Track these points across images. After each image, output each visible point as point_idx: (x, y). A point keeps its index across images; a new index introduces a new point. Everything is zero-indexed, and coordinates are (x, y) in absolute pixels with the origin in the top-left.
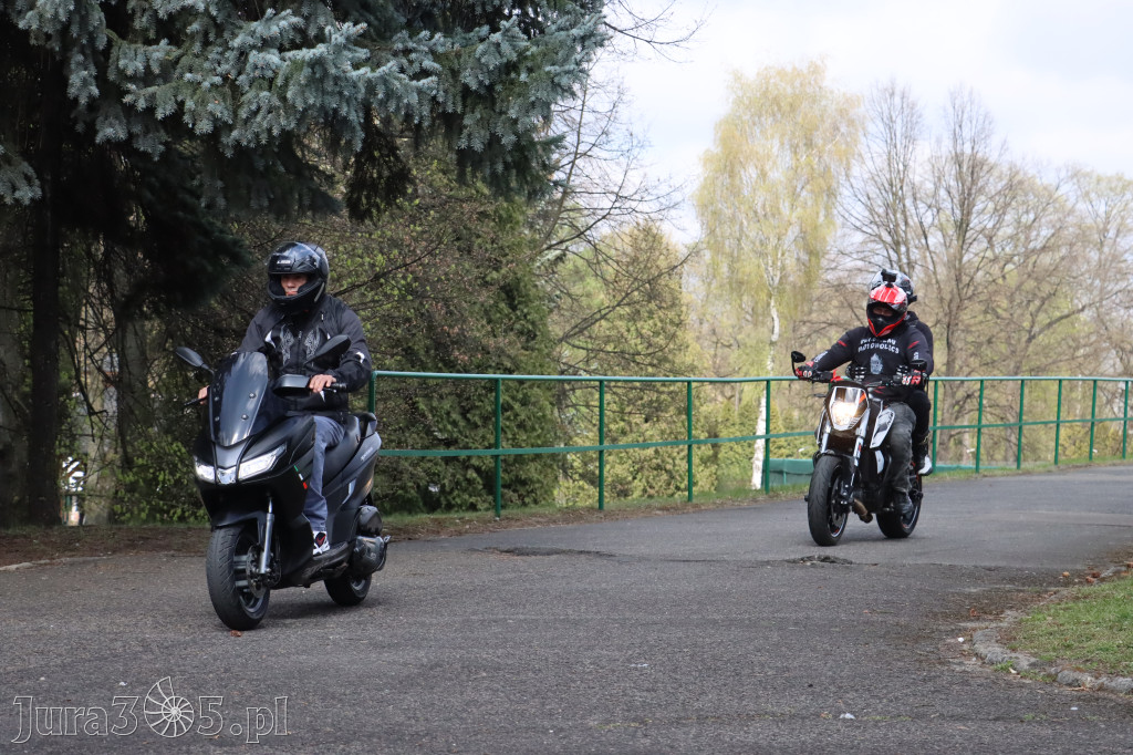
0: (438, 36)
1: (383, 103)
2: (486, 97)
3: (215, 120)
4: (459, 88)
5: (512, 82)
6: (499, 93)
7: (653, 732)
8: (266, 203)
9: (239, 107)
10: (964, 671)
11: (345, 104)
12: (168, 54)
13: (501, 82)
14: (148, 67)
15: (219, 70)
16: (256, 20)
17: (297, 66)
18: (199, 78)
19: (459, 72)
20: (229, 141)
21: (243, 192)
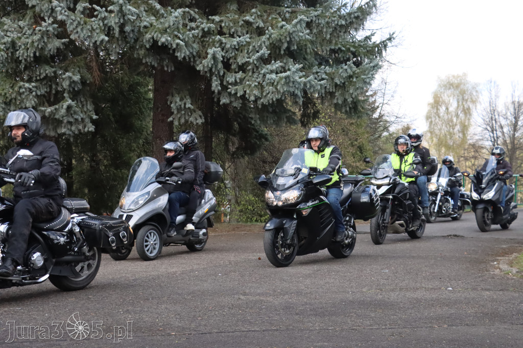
0: (327, 67)
2: (342, 87)
3: (255, 96)
4: (334, 84)
5: (351, 81)
6: (347, 85)
7: (384, 293)
8: (272, 121)
9: (263, 92)
10: (494, 274)
11: (296, 90)
12: (242, 75)
13: (348, 81)
14: (236, 80)
15: (257, 80)
16: (270, 64)
17: (281, 78)
18: (251, 83)
19: (334, 79)
20: (260, 102)
21: (265, 118)
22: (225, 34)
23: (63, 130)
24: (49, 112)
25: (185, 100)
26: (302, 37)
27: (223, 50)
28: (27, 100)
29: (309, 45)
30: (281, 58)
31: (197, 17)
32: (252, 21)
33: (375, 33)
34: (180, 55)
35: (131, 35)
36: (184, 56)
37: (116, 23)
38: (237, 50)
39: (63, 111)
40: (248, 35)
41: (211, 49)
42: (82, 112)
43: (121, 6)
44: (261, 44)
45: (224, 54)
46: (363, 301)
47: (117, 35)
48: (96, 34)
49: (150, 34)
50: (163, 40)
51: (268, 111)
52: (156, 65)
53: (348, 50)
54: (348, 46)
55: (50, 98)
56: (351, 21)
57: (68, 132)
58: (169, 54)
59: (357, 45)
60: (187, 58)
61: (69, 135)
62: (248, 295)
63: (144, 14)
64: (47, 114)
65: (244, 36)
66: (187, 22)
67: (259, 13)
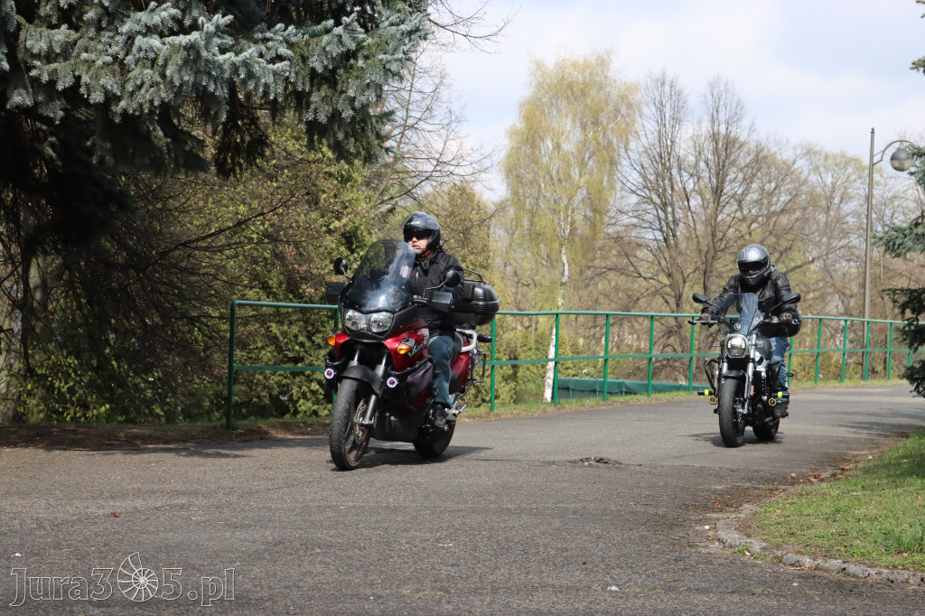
0: (291, 28)
1: (244, 82)
2: (328, 79)
3: (106, 92)
4: (308, 71)
5: (352, 67)
6: (340, 76)
7: (455, 599)
9: (126, 81)
10: (709, 553)
11: (213, 82)
12: (67, 37)
13: (345, 68)
14: (50, 47)
15: (110, 51)
16: (141, 11)
17: (175, 49)
18: (93, 56)
19: (308, 58)
20: (117, 109)
62: (108, 606)
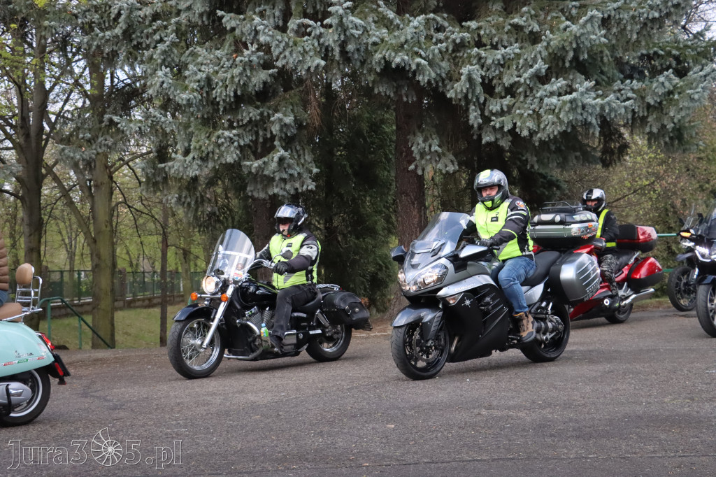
0: (635, 82)
1: (609, 114)
2: (659, 108)
3: (530, 130)
4: (645, 105)
5: (671, 100)
6: (665, 105)
8: (555, 164)
9: (540, 123)
11: (589, 116)
12: (510, 101)
13: (666, 100)
15: (531, 107)
17: (564, 103)
18: (523, 112)
19: (645, 97)
20: (536, 138)
21: (546, 160)
22: (485, 45)
23: (276, 190)
24: (256, 168)
25: (430, 141)
26: (595, 41)
27: (482, 67)
28: (228, 153)
29: (607, 52)
30: (566, 73)
31: (446, 24)
32: (523, 23)
33: (710, 27)
34: (422, 79)
35: (356, 56)
36: (428, 80)
37: (335, 41)
38: (502, 66)
39: (274, 165)
40: (517, 45)
41: (466, 67)
42: (298, 164)
43: (341, 17)
44: (535, 56)
45: (484, 74)
46: (657, 416)
47: (337, 57)
48: (309, 58)
49: (381, 53)
50: (398, 60)
51: (549, 150)
52: (392, 95)
53: (669, 54)
54: (668, 48)
55: (257, 149)
56: (668, 11)
57: (281, 193)
58: (408, 78)
59: (681, 46)
60: (433, 82)
61: (283, 196)
62: (493, 409)
63: (373, 26)
64: (253, 171)
65: (511, 45)
66: (432, 32)
67: (533, 12)
